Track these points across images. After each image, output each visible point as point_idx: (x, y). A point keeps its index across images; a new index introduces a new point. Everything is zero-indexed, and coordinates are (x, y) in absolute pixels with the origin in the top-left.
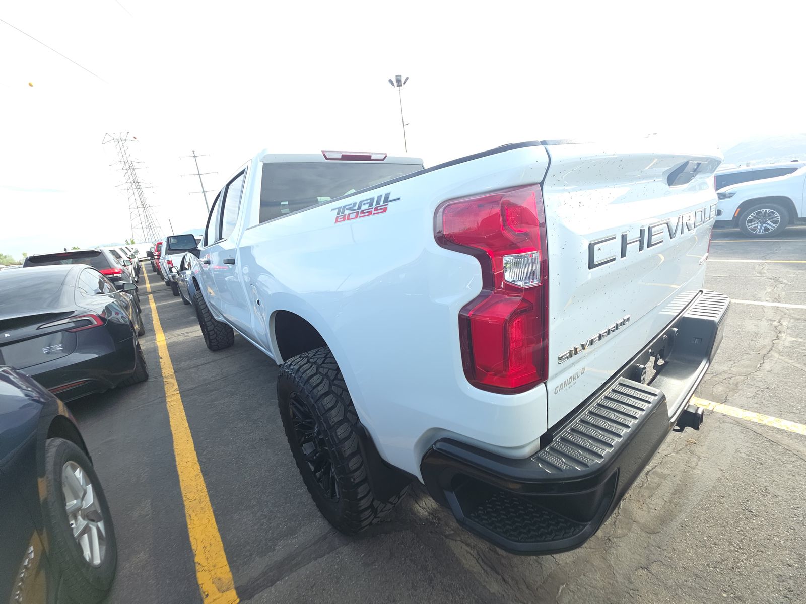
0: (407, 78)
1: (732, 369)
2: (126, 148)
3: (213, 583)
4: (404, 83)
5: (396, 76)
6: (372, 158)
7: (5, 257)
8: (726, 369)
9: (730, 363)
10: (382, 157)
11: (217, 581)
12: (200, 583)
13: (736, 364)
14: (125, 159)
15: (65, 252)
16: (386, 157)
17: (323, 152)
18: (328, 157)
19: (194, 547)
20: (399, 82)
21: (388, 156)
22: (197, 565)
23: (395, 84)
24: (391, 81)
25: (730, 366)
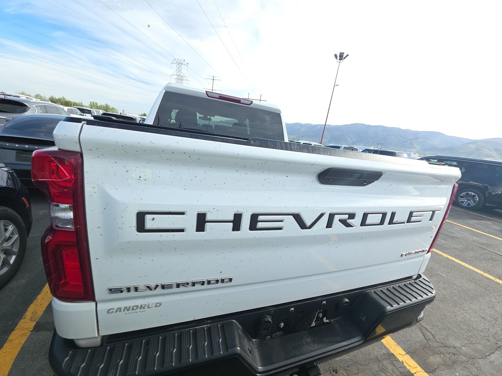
0: (348, 55)
1: (463, 348)
2: (181, 68)
3: (32, 313)
4: (344, 59)
5: (340, 53)
6: (241, 102)
7: (115, 110)
8: (458, 345)
9: (466, 342)
10: (250, 103)
11: (35, 313)
12: (28, 310)
13: (471, 345)
14: (179, 74)
15: (120, 115)
16: (251, 103)
17: (206, 92)
18: (209, 95)
19: (44, 289)
20: (341, 57)
21: (253, 103)
22: (36, 299)
23: (338, 58)
24: (336, 56)
25: (464, 344)
